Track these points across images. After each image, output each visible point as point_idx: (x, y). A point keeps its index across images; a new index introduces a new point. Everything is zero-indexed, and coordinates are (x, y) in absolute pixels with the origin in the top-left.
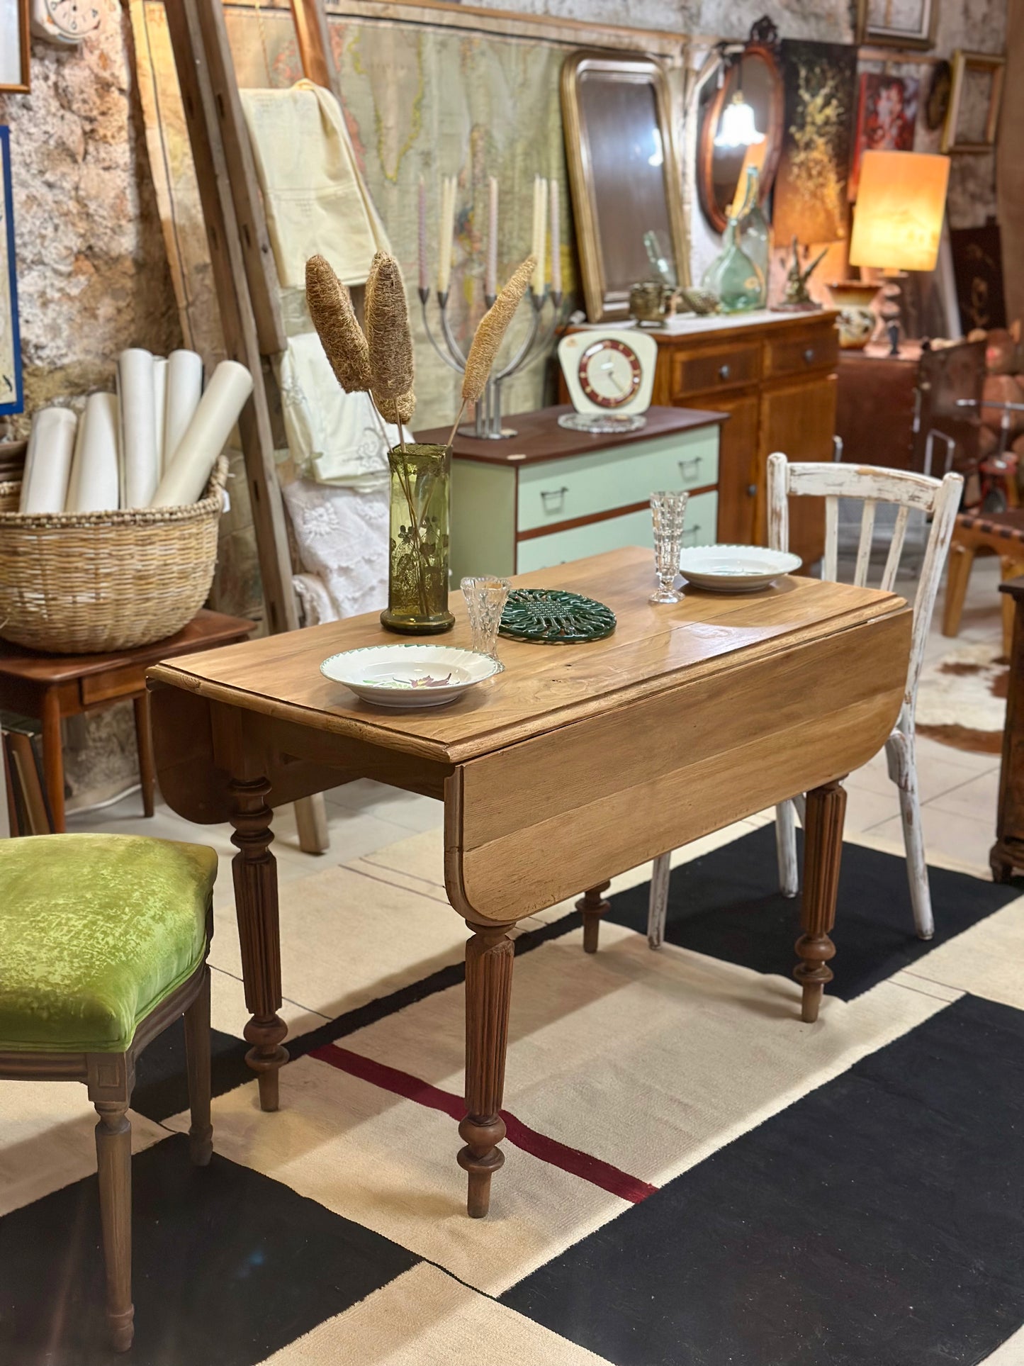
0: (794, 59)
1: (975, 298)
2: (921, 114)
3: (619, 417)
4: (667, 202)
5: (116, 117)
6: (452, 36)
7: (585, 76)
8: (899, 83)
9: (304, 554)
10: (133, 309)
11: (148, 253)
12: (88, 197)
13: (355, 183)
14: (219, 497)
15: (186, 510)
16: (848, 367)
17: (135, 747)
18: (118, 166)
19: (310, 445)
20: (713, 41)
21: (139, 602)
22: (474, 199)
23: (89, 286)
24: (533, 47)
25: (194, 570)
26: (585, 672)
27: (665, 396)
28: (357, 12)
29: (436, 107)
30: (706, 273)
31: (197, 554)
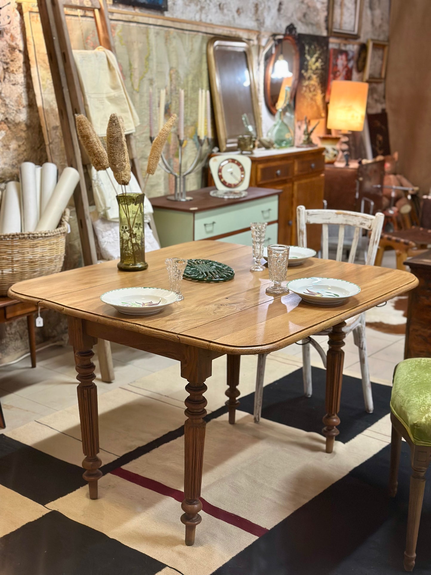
0: (303, 42)
1: (378, 143)
2: (355, 66)
3: (236, 192)
4: (252, 102)
5: (18, 62)
6: (161, 30)
7: (217, 48)
8: (346, 53)
9: (102, 251)
10: (25, 145)
11: (31, 121)
12: (6, 97)
13: (123, 91)
14: (66, 226)
15: (52, 232)
16: (328, 171)
17: (28, 336)
18: (18, 84)
19: (105, 203)
20: (270, 34)
21: (30, 273)
22: (171, 99)
23: (6, 135)
24: (195, 35)
25: (55, 259)
26: (235, 301)
27: (255, 183)
28: (121, 18)
29: (155, 60)
30: (268, 132)
31: (56, 252)
